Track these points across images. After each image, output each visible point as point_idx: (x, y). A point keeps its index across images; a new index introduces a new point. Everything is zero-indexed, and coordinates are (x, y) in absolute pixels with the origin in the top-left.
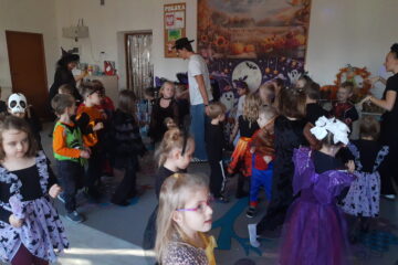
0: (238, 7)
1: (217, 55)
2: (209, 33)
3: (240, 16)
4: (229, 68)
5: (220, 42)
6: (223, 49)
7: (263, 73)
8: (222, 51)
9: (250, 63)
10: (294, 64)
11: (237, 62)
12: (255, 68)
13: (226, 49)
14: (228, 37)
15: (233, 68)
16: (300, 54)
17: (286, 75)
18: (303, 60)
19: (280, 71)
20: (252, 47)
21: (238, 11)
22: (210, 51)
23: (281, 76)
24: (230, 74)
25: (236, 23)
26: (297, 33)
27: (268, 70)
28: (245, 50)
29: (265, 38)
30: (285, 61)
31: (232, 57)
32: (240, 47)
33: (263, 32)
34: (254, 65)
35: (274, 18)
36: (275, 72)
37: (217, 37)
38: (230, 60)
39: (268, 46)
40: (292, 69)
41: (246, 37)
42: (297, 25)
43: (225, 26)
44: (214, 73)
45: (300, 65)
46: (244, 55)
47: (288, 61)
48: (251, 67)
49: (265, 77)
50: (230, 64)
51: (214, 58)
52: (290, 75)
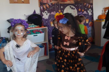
7: (78, 11)
9: (72, 6)
10: (89, 6)
12: (74, 9)
15: (64, 9)
16: (91, 3)
17: (87, 12)
19: (85, 10)
23: (85, 12)
27: (80, 10)
30: (86, 5)
34: (74, 7)
36: (83, 10)
40: (89, 9)
45: (92, 7)
46: (68, 2)
47: (87, 5)
48: (72, 8)
49: (79, 13)
50: (62, 7)
51: (52, 4)
52: (89, 11)
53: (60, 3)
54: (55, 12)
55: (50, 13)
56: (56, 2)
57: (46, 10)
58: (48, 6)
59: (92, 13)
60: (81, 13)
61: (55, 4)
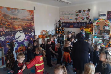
0: (14, 14)
1: (8, 30)
2: (3, 22)
3: (15, 17)
4: (13, 34)
5: (9, 25)
6: (10, 27)
7: (25, 34)
8: (10, 28)
9: (21, 32)
10: (32, 30)
11: (16, 32)
12: (22, 33)
13: (11, 28)
14: (11, 24)
15: (15, 34)
16: (33, 28)
17: (31, 34)
18: (34, 29)
20: (20, 27)
21: (14, 15)
22: (4, 29)
24: (14, 36)
25: (14, 19)
26: (32, 23)
27: (26, 33)
28: (18, 28)
29: (24, 24)
30: (30, 30)
31: (14, 30)
32: (17, 27)
33: (23, 22)
34: (22, 32)
35: (26, 18)
36: (28, 33)
37: (7, 23)
38: (13, 31)
39: (26, 26)
40: (32, 32)
41: (18, 23)
42: (32, 21)
43: (10, 19)
44: (7, 37)
45: (34, 31)
46: (18, 29)
48: (21, 33)
49: (26, 35)
50: (14, 33)
51: (6, 31)
52: (32, 34)
53: (13, 30)
54: (9, 36)
55: (6, 37)
56: (10, 30)
57: (3, 35)
58: (4, 33)
59: (34, 34)
60: (27, 35)
61: (9, 31)
